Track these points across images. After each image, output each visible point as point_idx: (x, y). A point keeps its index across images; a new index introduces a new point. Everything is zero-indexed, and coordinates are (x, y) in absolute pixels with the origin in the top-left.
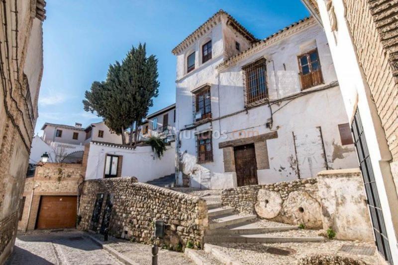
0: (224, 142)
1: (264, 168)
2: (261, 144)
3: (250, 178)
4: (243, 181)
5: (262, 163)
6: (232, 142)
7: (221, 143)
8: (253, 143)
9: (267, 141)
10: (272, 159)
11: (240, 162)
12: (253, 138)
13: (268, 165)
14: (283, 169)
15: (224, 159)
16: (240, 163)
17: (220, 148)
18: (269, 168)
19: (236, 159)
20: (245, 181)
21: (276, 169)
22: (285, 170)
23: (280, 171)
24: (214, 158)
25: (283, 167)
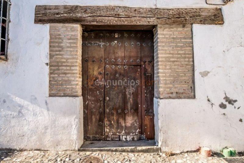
0: (57, 7)
1: (179, 96)
2: (177, 31)
3: (123, 114)
4: (101, 120)
5: (173, 82)
6: (85, 9)
7: (45, 8)
8: (155, 26)
9: (196, 27)
10: (205, 74)
11: (95, 71)
12: (154, 12)
13: (193, 89)
14: (231, 102)
15: (51, 56)
16: (96, 73)
17: (38, 21)
18: (194, 97)
19: (85, 61)
20: (106, 123)
21: (213, 101)
22: (235, 104)
23: (223, 106)
24: (10, 48)
25: (232, 97)
